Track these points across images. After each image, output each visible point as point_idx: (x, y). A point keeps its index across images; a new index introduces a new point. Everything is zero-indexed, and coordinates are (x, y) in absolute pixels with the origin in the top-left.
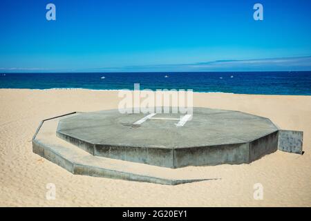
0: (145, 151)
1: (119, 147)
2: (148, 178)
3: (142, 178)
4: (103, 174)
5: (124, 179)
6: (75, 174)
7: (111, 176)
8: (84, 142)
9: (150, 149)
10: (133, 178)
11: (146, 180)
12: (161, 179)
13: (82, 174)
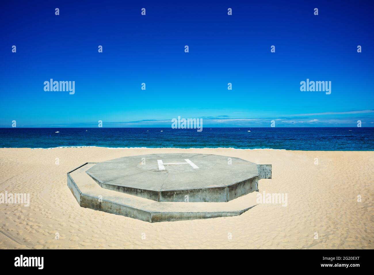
0: (205, 191)
1: (183, 191)
2: (220, 214)
3: (216, 215)
4: (181, 217)
5: (200, 218)
6: (152, 222)
7: (188, 218)
8: (145, 191)
9: (209, 189)
10: (208, 216)
11: (219, 215)
12: (230, 212)
13: (159, 221)
